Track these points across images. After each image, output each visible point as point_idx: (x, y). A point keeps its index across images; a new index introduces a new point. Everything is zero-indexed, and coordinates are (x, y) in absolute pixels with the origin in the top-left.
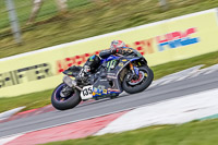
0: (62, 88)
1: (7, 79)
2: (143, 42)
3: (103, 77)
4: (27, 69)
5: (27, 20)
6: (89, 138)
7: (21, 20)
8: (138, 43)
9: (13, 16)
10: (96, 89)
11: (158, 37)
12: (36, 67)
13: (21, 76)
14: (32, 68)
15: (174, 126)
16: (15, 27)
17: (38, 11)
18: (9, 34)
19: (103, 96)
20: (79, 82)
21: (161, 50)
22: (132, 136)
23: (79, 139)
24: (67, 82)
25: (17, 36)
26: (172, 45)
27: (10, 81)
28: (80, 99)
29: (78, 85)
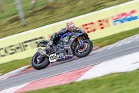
0: (37, 56)
1: (18, 48)
2: (103, 20)
3: (62, 48)
4: (30, 41)
5: (28, 10)
6: (72, 83)
7: (25, 10)
8: (100, 21)
9: (19, 8)
10: (58, 56)
11: (113, 17)
12: (36, 39)
13: (26, 46)
14: (33, 40)
15: (125, 73)
16: (21, 15)
17: (35, 4)
18: (17, 19)
19: (63, 59)
20: (48, 52)
21: (115, 24)
22: (99, 81)
23: (66, 84)
24: (40, 52)
25: (23, 20)
26: (122, 22)
27: (20, 49)
28: (49, 62)
29: (47, 53)
